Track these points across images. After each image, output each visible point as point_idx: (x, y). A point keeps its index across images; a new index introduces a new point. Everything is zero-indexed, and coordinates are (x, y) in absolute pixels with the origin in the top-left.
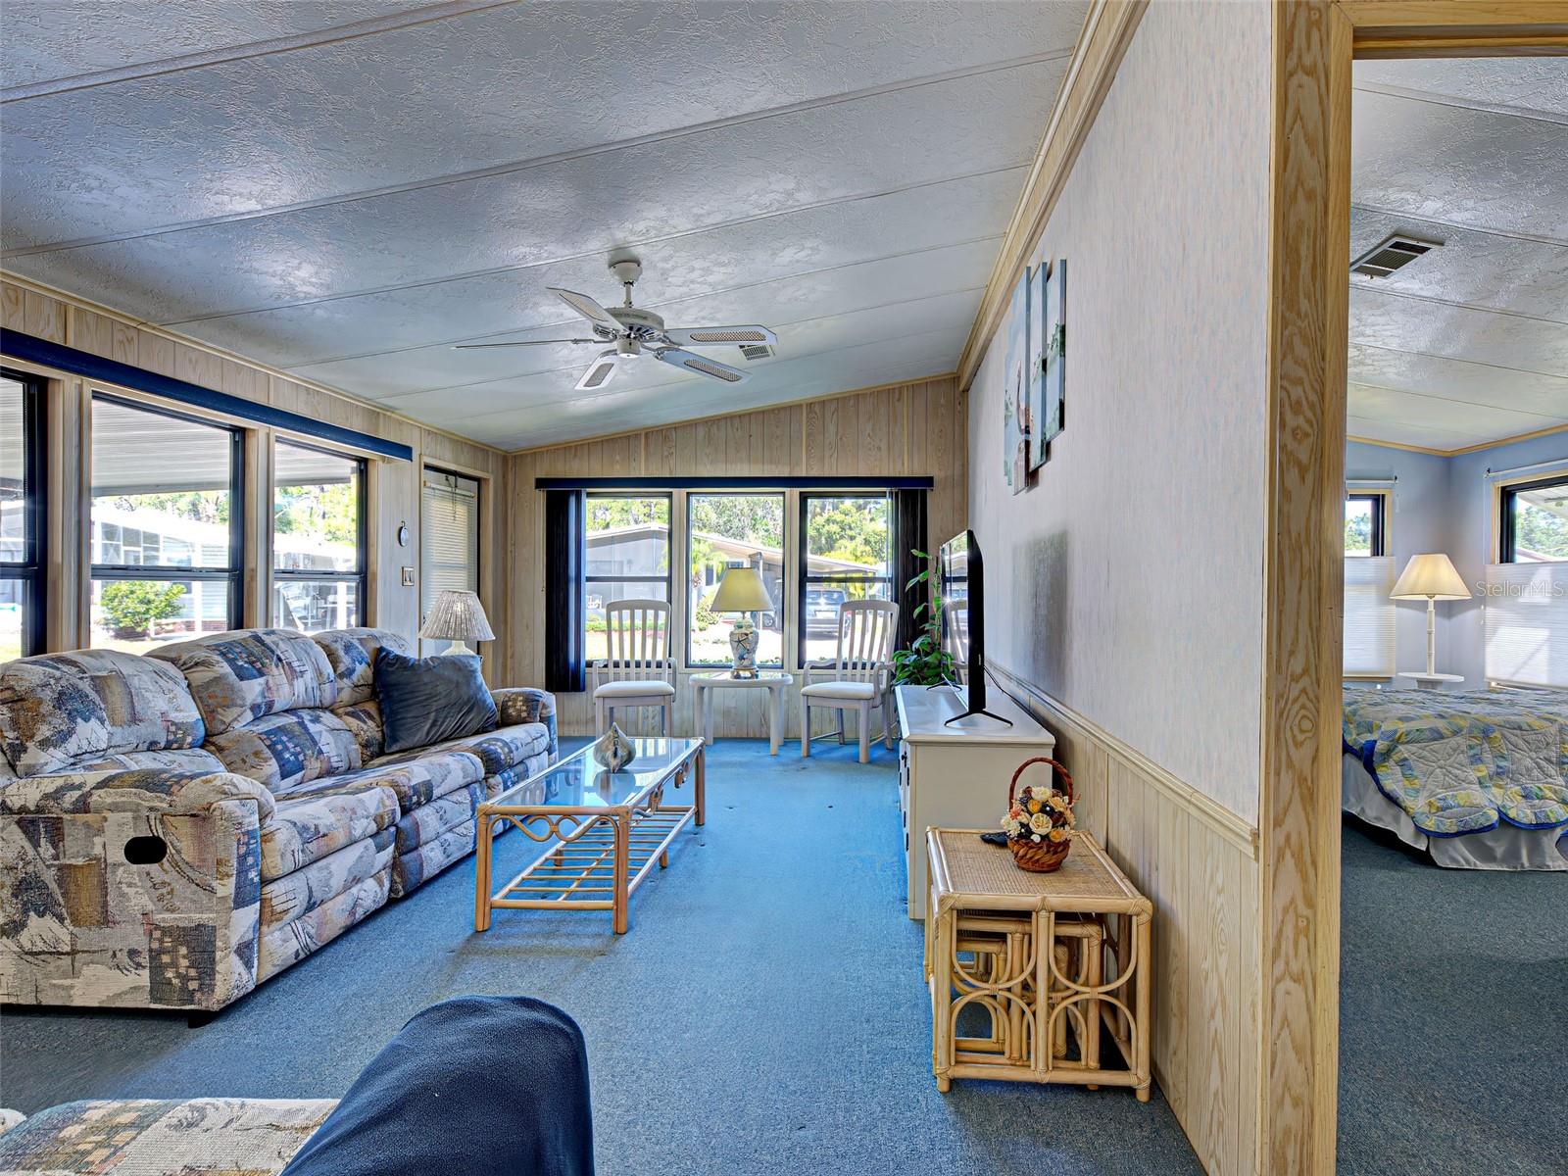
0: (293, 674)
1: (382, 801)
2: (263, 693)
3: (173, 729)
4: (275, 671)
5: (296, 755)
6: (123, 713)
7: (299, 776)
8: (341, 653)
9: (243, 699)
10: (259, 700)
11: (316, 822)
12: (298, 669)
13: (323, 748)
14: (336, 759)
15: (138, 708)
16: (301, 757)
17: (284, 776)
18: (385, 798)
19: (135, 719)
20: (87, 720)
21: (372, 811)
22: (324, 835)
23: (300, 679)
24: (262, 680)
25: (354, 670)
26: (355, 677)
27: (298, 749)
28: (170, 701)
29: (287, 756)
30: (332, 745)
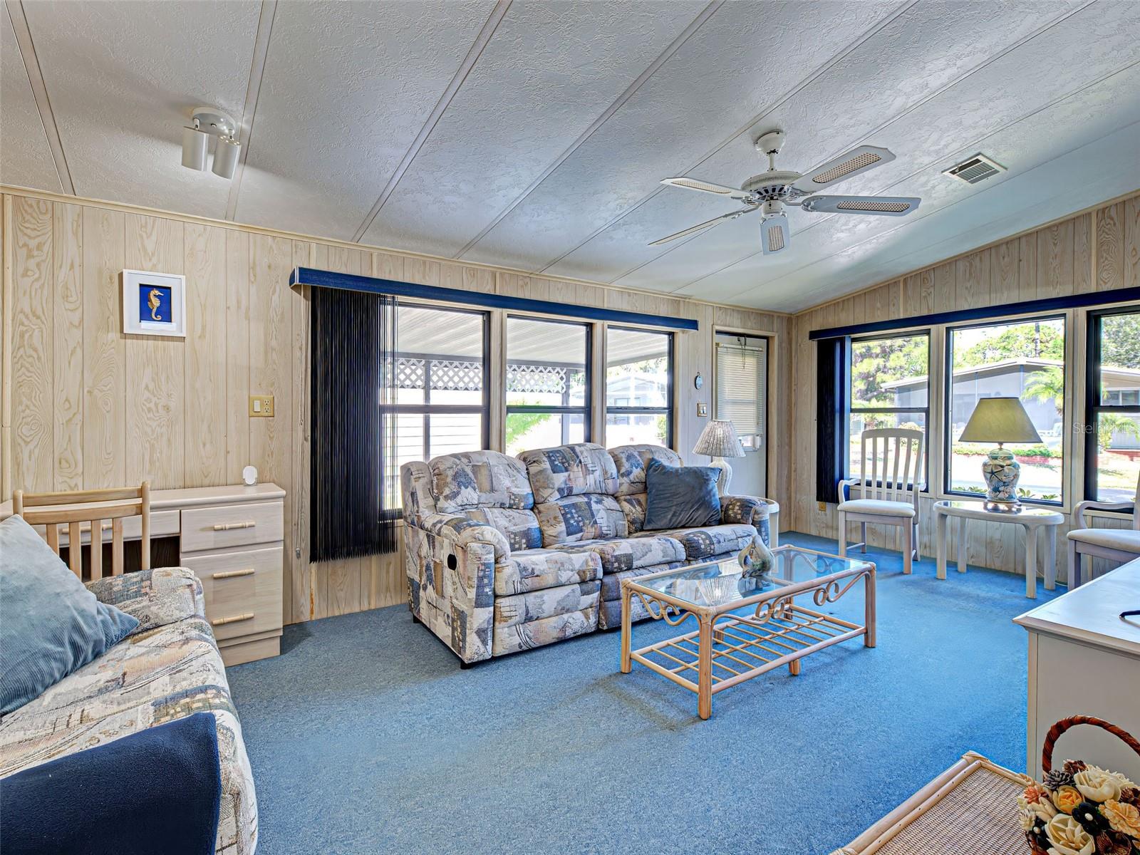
0: (587, 472)
1: (587, 562)
2: (566, 481)
3: (513, 497)
4: (575, 468)
5: (578, 522)
6: (486, 485)
7: (579, 535)
8: (624, 460)
9: (553, 484)
10: (563, 486)
11: (533, 566)
12: (591, 469)
13: (597, 520)
14: (606, 528)
15: (494, 483)
16: (581, 524)
17: (569, 534)
18: (590, 560)
19: (492, 490)
20: (466, 488)
21: (577, 567)
22: (537, 576)
23: (591, 476)
24: (566, 474)
25: (631, 472)
26: (632, 477)
27: (580, 518)
28: (513, 481)
29: (572, 522)
30: (605, 519)
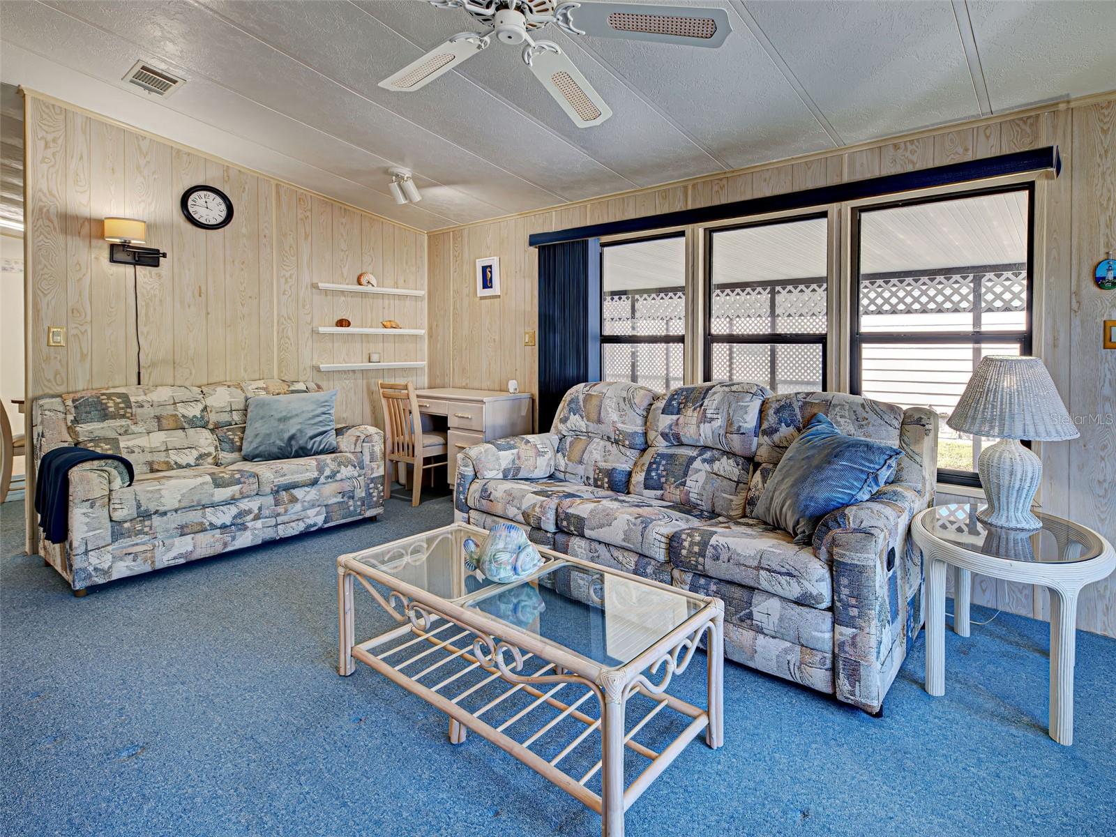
0: (704, 419)
1: (534, 505)
2: (671, 425)
3: (617, 432)
4: (689, 412)
5: (660, 476)
6: (594, 416)
7: (659, 493)
8: (771, 412)
9: (657, 427)
10: (667, 431)
11: (493, 491)
12: (709, 416)
13: (688, 483)
14: (695, 496)
15: (602, 414)
16: (663, 480)
17: (646, 487)
18: (538, 506)
19: (599, 421)
20: (575, 415)
21: (523, 508)
22: (491, 501)
23: (707, 424)
24: (675, 417)
25: (776, 430)
26: (776, 437)
27: (664, 473)
28: (621, 416)
29: (653, 474)
30: (700, 484)
